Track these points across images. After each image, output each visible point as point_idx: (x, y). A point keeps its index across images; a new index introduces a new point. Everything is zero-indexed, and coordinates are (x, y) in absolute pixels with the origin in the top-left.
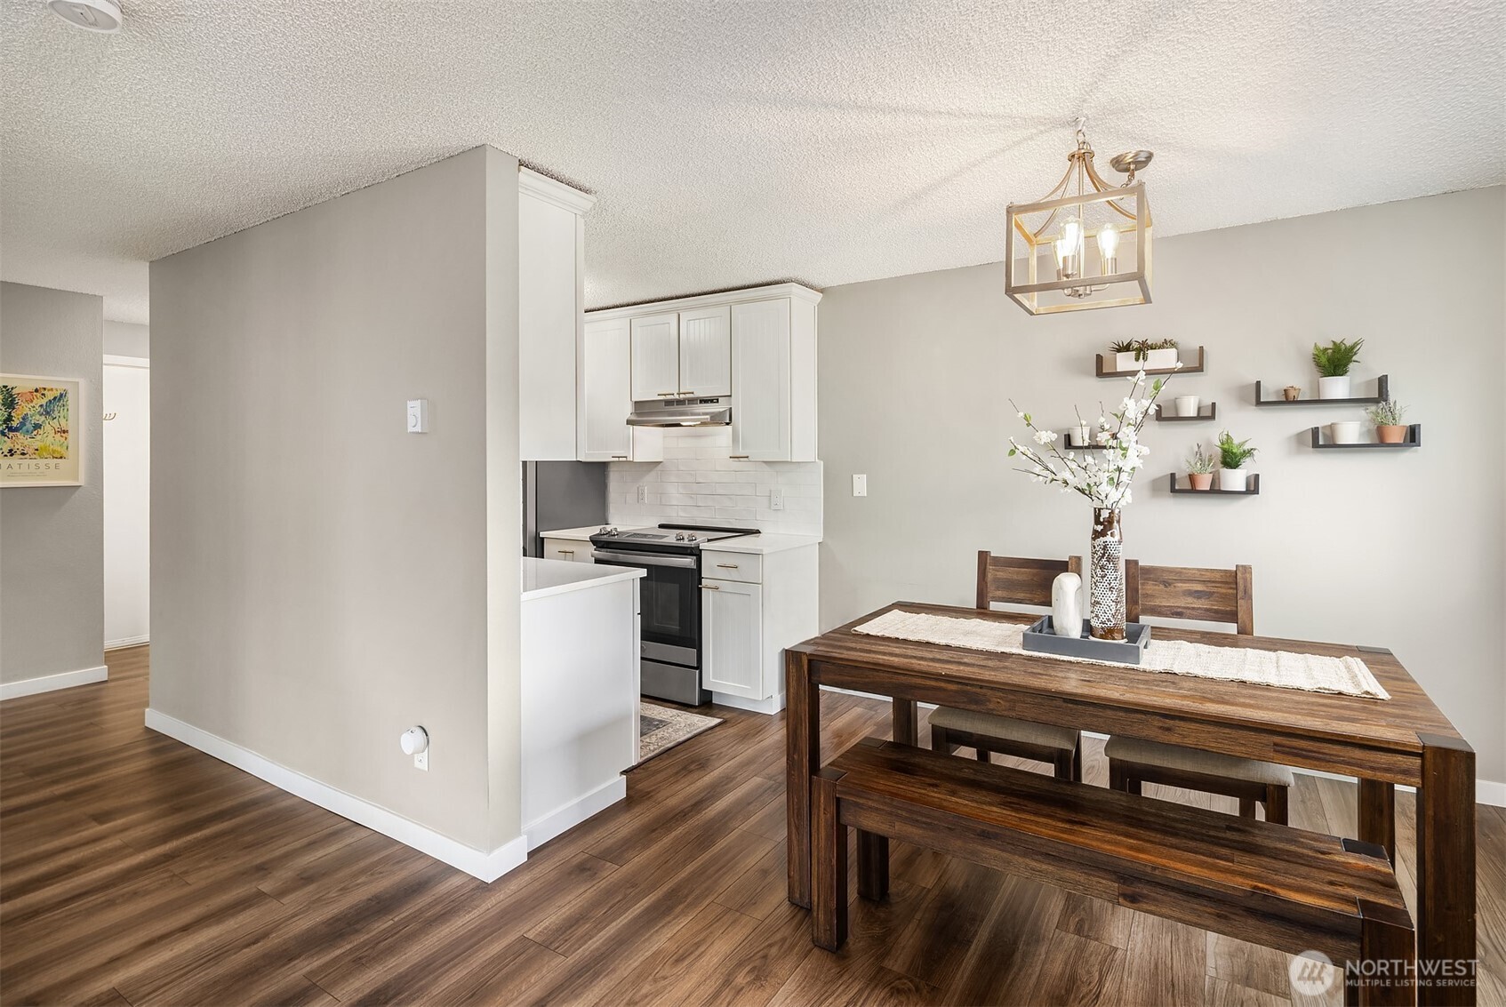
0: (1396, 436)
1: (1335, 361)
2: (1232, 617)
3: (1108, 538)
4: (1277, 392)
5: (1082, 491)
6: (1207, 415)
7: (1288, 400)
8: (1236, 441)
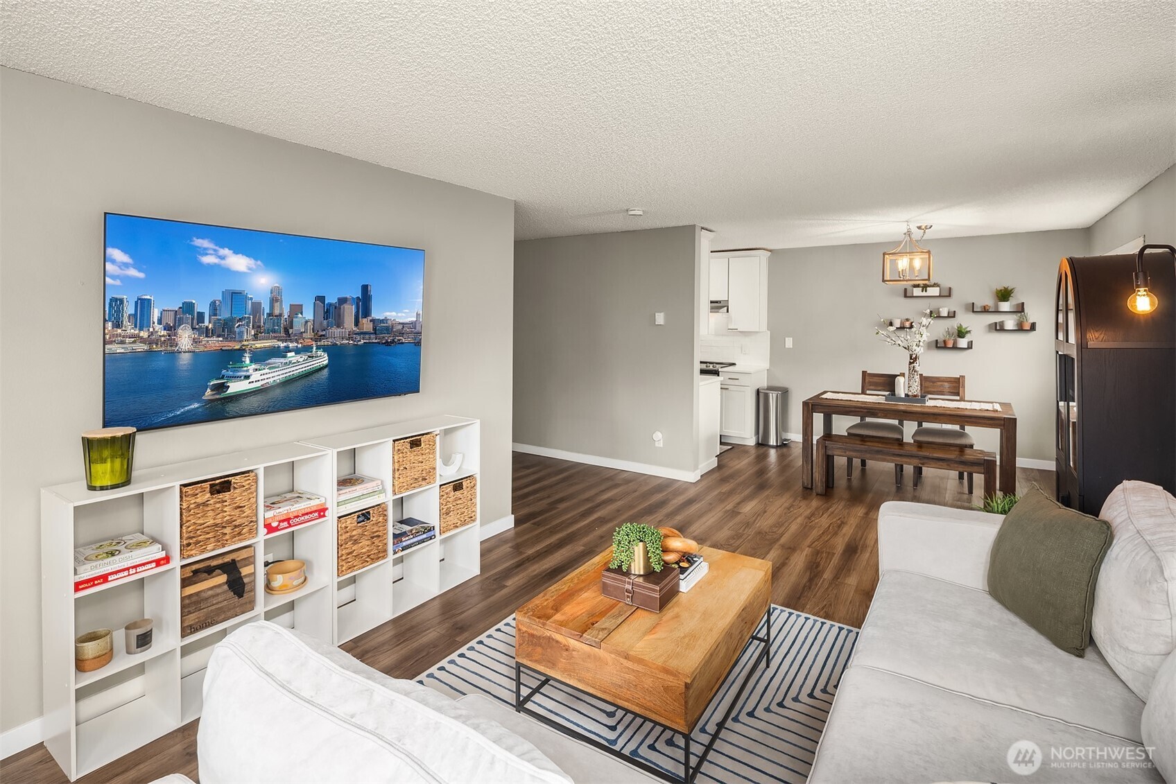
0: (1027, 327)
1: (1004, 295)
2: (958, 394)
3: (915, 364)
4: (981, 307)
5: (905, 348)
6: (952, 315)
7: (985, 310)
8: (964, 327)
